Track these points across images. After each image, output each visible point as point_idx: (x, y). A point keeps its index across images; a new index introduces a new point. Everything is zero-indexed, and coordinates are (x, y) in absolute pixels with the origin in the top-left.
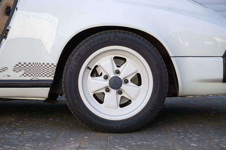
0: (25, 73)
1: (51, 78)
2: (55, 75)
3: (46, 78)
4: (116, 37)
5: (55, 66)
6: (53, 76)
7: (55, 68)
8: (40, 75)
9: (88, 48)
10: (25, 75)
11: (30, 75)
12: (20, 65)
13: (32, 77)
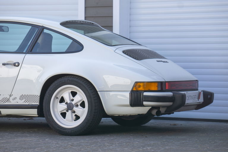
0: (25, 101)
1: (38, 104)
2: (39, 102)
3: (35, 104)
4: (68, 80)
5: (39, 97)
6: (38, 102)
7: (39, 98)
8: (34, 102)
9: (55, 86)
10: (25, 102)
11: (28, 102)
12: (23, 96)
13: (29, 103)
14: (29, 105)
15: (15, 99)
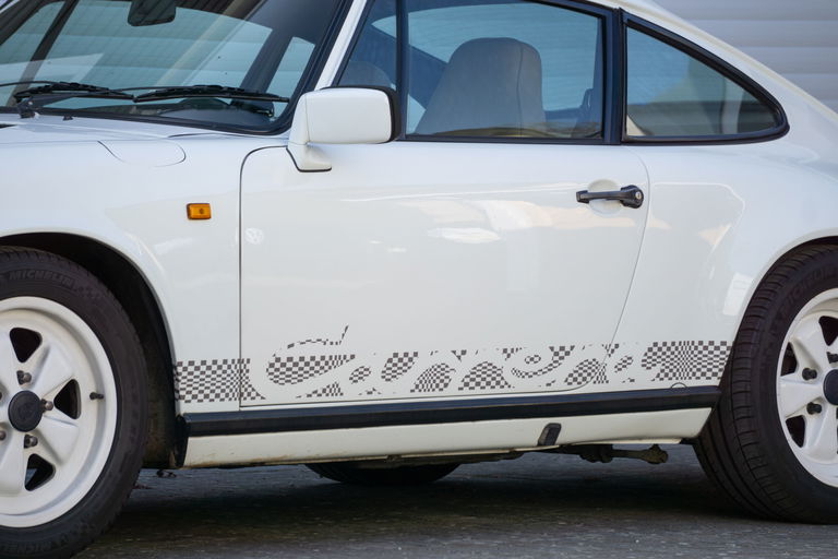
0: (662, 371)
5: (728, 348)
6: (721, 374)
7: (729, 352)
10: (662, 375)
11: (671, 375)
12: (655, 349)
13: (673, 380)
14: (671, 389)
15: (625, 363)
